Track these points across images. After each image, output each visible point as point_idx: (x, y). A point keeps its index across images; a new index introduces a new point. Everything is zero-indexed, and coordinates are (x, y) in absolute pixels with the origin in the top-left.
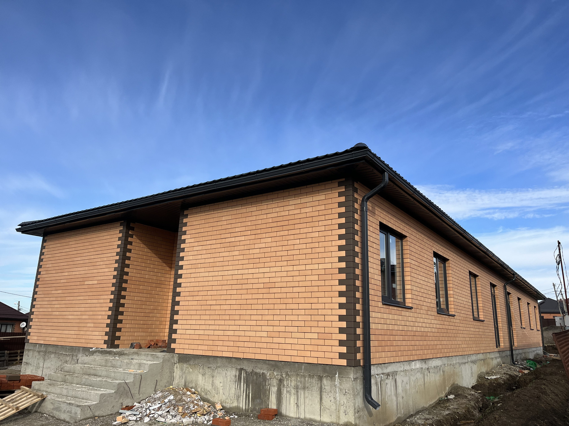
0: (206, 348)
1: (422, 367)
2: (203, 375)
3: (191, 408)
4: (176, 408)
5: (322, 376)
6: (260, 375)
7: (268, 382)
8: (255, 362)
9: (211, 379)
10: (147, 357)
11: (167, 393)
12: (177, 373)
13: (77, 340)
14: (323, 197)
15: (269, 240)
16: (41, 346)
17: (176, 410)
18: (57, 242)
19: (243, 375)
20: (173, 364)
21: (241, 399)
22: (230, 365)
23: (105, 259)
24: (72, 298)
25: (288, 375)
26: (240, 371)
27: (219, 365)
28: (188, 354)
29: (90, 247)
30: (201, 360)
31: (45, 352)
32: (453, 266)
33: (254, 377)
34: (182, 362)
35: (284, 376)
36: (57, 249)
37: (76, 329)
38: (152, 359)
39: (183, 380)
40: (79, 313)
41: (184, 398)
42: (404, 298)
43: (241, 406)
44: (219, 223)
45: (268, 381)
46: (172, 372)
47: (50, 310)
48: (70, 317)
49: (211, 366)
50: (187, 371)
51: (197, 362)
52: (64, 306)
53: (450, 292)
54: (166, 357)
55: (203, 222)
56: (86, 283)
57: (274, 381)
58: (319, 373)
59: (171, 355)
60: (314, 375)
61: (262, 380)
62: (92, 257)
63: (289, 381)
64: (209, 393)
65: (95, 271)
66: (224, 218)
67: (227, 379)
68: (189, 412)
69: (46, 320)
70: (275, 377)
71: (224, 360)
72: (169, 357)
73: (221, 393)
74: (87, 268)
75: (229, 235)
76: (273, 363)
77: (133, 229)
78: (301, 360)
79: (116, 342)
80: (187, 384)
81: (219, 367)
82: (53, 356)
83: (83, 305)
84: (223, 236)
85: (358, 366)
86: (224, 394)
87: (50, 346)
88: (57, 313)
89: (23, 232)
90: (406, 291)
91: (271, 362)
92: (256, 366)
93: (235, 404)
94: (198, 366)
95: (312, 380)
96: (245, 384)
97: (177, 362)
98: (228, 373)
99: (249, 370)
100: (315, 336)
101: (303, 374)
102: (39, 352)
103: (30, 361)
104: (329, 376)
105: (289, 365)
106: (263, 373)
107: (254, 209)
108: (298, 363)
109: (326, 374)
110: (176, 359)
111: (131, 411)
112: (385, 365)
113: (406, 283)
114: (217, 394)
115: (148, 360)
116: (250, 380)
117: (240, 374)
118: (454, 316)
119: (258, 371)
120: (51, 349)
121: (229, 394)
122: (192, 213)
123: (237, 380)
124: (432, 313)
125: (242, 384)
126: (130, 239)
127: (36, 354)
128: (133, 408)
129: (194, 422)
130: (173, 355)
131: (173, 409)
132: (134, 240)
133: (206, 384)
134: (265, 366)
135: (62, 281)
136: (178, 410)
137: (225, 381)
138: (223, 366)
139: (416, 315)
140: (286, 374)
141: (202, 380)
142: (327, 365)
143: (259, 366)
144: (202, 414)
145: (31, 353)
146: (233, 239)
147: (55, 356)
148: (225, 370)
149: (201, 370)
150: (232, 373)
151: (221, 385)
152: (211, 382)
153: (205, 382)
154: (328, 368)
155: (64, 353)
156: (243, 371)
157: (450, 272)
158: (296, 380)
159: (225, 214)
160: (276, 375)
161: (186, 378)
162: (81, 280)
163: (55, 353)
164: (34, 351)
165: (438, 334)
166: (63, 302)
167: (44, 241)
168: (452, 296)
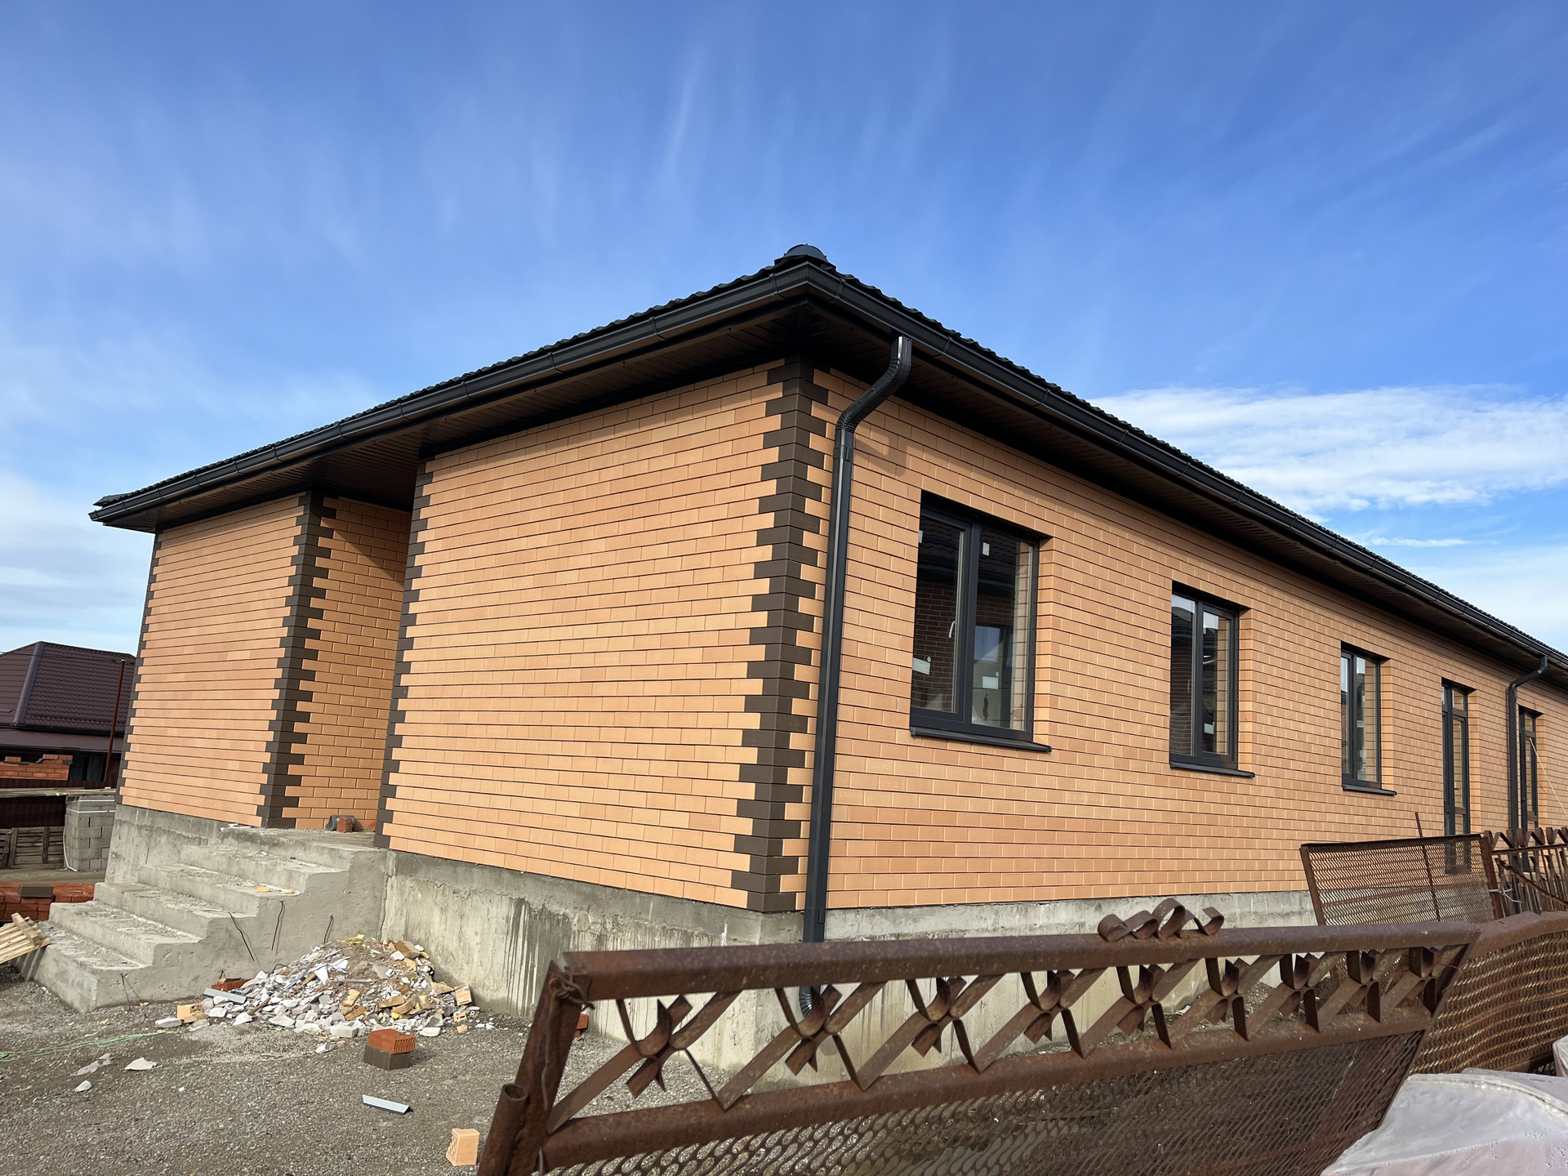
0: (450, 838)
1: (1082, 920)
2: (443, 910)
3: (384, 997)
4: (340, 995)
5: (692, 934)
6: (558, 921)
7: (574, 941)
8: (551, 883)
9: (458, 923)
10: (322, 854)
11: (334, 952)
12: (392, 902)
13: (209, 804)
14: (729, 418)
15: (602, 545)
16: (145, 813)
17: (338, 998)
18: (180, 548)
19: (524, 917)
20: (383, 877)
21: (516, 980)
22: (499, 888)
23: (267, 594)
24: (203, 695)
25: (618, 924)
26: (517, 907)
27: (475, 886)
28: (417, 854)
29: (241, 561)
30: (441, 871)
31: (151, 829)
32: (1264, 628)
33: (545, 923)
34: (402, 873)
35: (609, 926)
36: (179, 565)
37: (207, 773)
38: (329, 861)
39: (403, 922)
40: (214, 734)
41: (375, 968)
42: (1030, 721)
43: (514, 999)
44: (496, 498)
45: (574, 938)
46: (379, 899)
47: (162, 722)
48: (199, 743)
49: (459, 887)
50: (411, 899)
51: (431, 876)
52: (186, 714)
53: (1245, 706)
54: (362, 857)
55: (463, 493)
56: (231, 656)
57: (587, 940)
58: (685, 924)
59: (379, 854)
60: (674, 929)
61: (561, 935)
62: (243, 589)
63: (619, 941)
64: (452, 960)
65: (248, 626)
66: (506, 484)
67: (490, 925)
68: (372, 1004)
69: (154, 749)
70: (590, 928)
71: (487, 873)
72: (370, 859)
73: (475, 961)
74: (231, 618)
75: (514, 532)
76: (587, 889)
77: (331, 514)
78: (647, 885)
79: (287, 812)
80: (410, 930)
81: (475, 892)
82: (164, 839)
83: (221, 714)
84: (502, 534)
85: (786, 912)
86: (482, 965)
87: (160, 813)
88: (175, 732)
89: (109, 521)
90: (1038, 700)
91: (584, 888)
92: (551, 894)
93: (502, 994)
94: (434, 887)
95: (667, 942)
96: (526, 942)
97: (393, 871)
98: (494, 911)
99: (536, 904)
100: (683, 820)
101: (649, 925)
102: (140, 828)
103: (122, 850)
104: (707, 936)
105: (622, 898)
106: (565, 916)
107: (574, 455)
108: (641, 894)
109: (701, 929)
110: (391, 864)
111: (234, 992)
112: (910, 911)
113: (1039, 675)
114: (468, 963)
115: (322, 862)
116: (537, 930)
117: (518, 914)
118: (1250, 776)
119: (554, 908)
120: (161, 822)
121: (492, 966)
122: (443, 470)
123: (510, 931)
124: (1154, 768)
125: (520, 940)
126: (322, 542)
127: (134, 832)
128: (243, 987)
129: (359, 1034)
130: (385, 853)
131: (331, 996)
132: (336, 544)
133: (448, 935)
134: (571, 897)
135: (187, 650)
136: (343, 999)
137: (486, 931)
138: (483, 890)
139: (1067, 770)
140: (613, 922)
141: (440, 924)
142: (705, 903)
143: (558, 895)
144: (404, 1014)
145: (125, 830)
146: (524, 543)
147: (168, 839)
148: (486, 900)
149: (438, 898)
150: (502, 910)
151: (478, 939)
152: (457, 932)
153: (446, 929)
154: (705, 910)
155: (184, 834)
156: (524, 906)
157: (1251, 644)
158: (633, 939)
159: (512, 470)
160: (593, 923)
161: (408, 914)
162: (221, 647)
163: (169, 831)
164: (131, 824)
165: (1168, 829)
166: (187, 704)
167: (157, 546)
168: (1250, 716)
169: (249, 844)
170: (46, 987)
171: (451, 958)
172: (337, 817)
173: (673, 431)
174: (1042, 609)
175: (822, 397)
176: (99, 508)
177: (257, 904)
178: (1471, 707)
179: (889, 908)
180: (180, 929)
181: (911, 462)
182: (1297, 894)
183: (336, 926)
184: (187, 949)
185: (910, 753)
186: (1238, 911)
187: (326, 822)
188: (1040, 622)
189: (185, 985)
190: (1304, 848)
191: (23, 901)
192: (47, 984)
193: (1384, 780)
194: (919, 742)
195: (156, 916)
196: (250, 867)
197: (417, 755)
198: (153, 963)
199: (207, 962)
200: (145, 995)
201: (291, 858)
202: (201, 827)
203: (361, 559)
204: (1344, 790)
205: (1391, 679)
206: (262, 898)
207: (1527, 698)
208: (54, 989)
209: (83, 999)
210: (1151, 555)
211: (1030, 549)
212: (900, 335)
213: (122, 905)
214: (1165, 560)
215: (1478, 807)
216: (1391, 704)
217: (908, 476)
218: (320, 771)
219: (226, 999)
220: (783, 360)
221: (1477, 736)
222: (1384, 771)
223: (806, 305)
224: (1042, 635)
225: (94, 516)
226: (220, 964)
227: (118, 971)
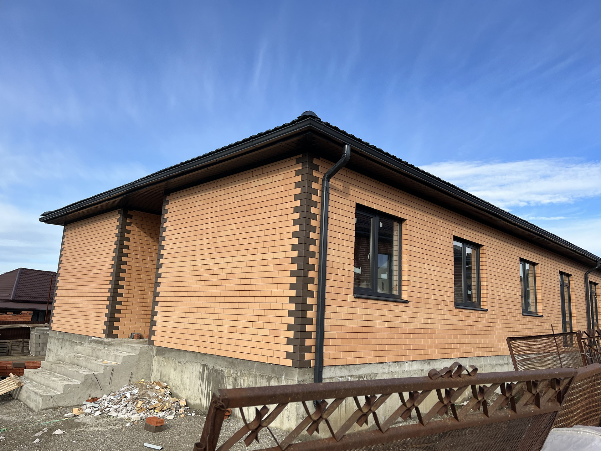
0: (177, 341)
1: (422, 368)
2: (175, 369)
3: (152, 404)
4: (135, 403)
5: (271, 377)
6: (219, 373)
7: (225, 380)
8: (216, 358)
9: (180, 374)
10: (128, 348)
11: (133, 386)
12: (155, 366)
13: (85, 329)
14: (281, 177)
15: (234, 226)
16: (60, 333)
17: (134, 405)
18: (74, 231)
19: (206, 371)
20: (152, 357)
21: (203, 396)
22: (196, 360)
23: (106, 248)
24: (82, 287)
25: (242, 373)
26: (203, 367)
27: (187, 359)
28: (164, 347)
29: (96, 236)
30: (174, 354)
31: (63, 339)
32: (489, 253)
33: (214, 374)
34: (159, 355)
35: (239, 374)
36: (73, 238)
37: (84, 317)
38: (131, 351)
39: (159, 374)
40: (86, 302)
41: (149, 392)
42: (400, 291)
43: (203, 403)
44: (193, 209)
45: (225, 379)
46: (150, 365)
47: (67, 298)
48: (81, 306)
49: (181, 360)
50: (162, 365)
51: (170, 356)
52: (76, 295)
53: (483, 283)
54: (143, 349)
55: (181, 208)
56: (93, 272)
57: (230, 380)
58: (268, 373)
59: (150, 348)
60: (264, 375)
61: (220, 378)
62: (98, 246)
63: (243, 380)
65: (99, 260)
66: (197, 204)
67: (193, 375)
68: (148, 407)
69: (64, 309)
70: (231, 375)
71: (192, 354)
72: (146, 350)
73: (187, 389)
74: (93, 257)
75: (200, 222)
76: (230, 360)
77: (130, 217)
78: (253, 358)
79: (114, 332)
80: (162, 377)
81: (187, 362)
82: (67, 343)
83: (89, 295)
84: (196, 223)
85: (307, 367)
87: (66, 333)
88: (72, 302)
89: (46, 222)
90: (403, 283)
91: (229, 359)
92: (216, 362)
93: (198, 402)
94: (171, 360)
95: (262, 380)
96: (207, 381)
97: (155, 354)
98: (194, 369)
99: (211, 366)
100: (267, 332)
101: (255, 373)
102: (58, 339)
103: (52, 348)
104: (277, 377)
105: (244, 363)
106: (222, 371)
107: (223, 192)
108: (251, 362)
109: (275, 375)
110: (155, 351)
111: (94, 403)
112: (356, 366)
113: (403, 273)
114: (184, 390)
115: (128, 351)
116: (211, 376)
117: (204, 370)
118: (486, 310)
119: (218, 367)
120: (66, 337)
121: (194, 391)
122: (173, 199)
123: (201, 377)
124: (449, 308)
125: (205, 380)
126: (127, 228)
127: (56, 341)
128: (98, 401)
129: (143, 419)
130: (152, 347)
131: (132, 404)
132: (133, 228)
133: (177, 379)
134: (224, 363)
135: (76, 270)
136: (136, 405)
137: (191, 377)
138: (190, 361)
139: (415, 310)
140: (240, 372)
141: (174, 375)
142: (276, 364)
143: (219, 362)
144: (160, 410)
145: (53, 340)
146: (204, 227)
147: (69, 343)
148: (191, 365)
149: (173, 364)
150: (197, 369)
152: (180, 378)
153: (176, 377)
154: (276, 367)
155: (75, 341)
156: (206, 367)
157: (484, 259)
158: (248, 379)
159: (199, 198)
160: (233, 373)
161: (161, 371)
162: (89, 269)
163: (69, 340)
164: (55, 338)
165: (455, 332)
166: (76, 291)
167: (65, 230)
168: (485, 287)
169: (100, 345)
170: (22, 402)
171: (178, 388)
172: (134, 333)
173: (260, 183)
174: (403, 247)
175: (317, 168)
176: (42, 217)
177: (103, 368)
178: (571, 282)
179: (347, 365)
180: (74, 379)
181: (351, 192)
182: (506, 356)
183: (133, 376)
184: (76, 387)
185: (354, 304)
186: (483, 364)
187: (130, 335)
188: (403, 252)
189: (76, 400)
190: (508, 339)
191: (14, 368)
192: (23, 401)
193: (538, 311)
194: (357, 300)
195: (64, 374)
196: (100, 354)
197: (165, 309)
198: (64, 392)
199: (84, 391)
200: (60, 404)
201: (116, 350)
202: (82, 338)
203: (142, 234)
204: (523, 315)
205: (539, 272)
206: (105, 366)
207: (592, 278)
208: (25, 402)
209: (36, 406)
210: (445, 226)
211: (398, 224)
212: (346, 144)
213: (51, 369)
214: (450, 228)
215: (575, 321)
216: (540, 281)
217: (350, 198)
218: (127, 316)
219: (92, 406)
220: (302, 155)
221: (573, 293)
222: (538, 308)
223: (310, 134)
224: (404, 257)
225: (41, 220)
226: (89, 392)
227: (50, 395)
